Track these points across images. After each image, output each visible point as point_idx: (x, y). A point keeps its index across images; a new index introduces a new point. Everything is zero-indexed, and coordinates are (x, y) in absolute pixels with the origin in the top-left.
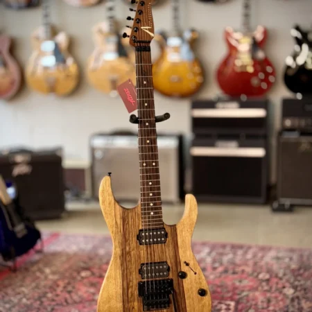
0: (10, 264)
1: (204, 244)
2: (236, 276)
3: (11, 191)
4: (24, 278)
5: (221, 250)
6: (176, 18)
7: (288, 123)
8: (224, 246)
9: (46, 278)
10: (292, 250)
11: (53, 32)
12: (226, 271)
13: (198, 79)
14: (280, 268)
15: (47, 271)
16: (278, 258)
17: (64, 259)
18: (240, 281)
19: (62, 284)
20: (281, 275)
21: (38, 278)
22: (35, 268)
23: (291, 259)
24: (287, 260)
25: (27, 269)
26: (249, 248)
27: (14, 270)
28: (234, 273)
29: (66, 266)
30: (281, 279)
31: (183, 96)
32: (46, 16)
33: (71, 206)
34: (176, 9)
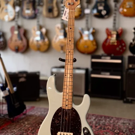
0: (12, 119)
1: (93, 115)
2: (105, 130)
3: (15, 89)
4: (16, 125)
5: (100, 118)
6: (87, 23)
7: (131, 66)
8: (101, 117)
9: (25, 126)
10: (130, 120)
11: (40, 28)
12: (101, 128)
13: (95, 47)
14: (125, 128)
15: (26, 123)
16: (124, 123)
17: (34, 118)
18: (106, 133)
19: (31, 129)
20: (124, 131)
21: (22, 126)
22: (22, 121)
23: (129, 124)
24: (128, 124)
25: (18, 122)
26: (112, 118)
27: (13, 121)
28: (104, 129)
29: (34, 121)
30: (124, 133)
31: (89, 53)
32: (38, 22)
33: (41, 95)
34: (87, 20)
